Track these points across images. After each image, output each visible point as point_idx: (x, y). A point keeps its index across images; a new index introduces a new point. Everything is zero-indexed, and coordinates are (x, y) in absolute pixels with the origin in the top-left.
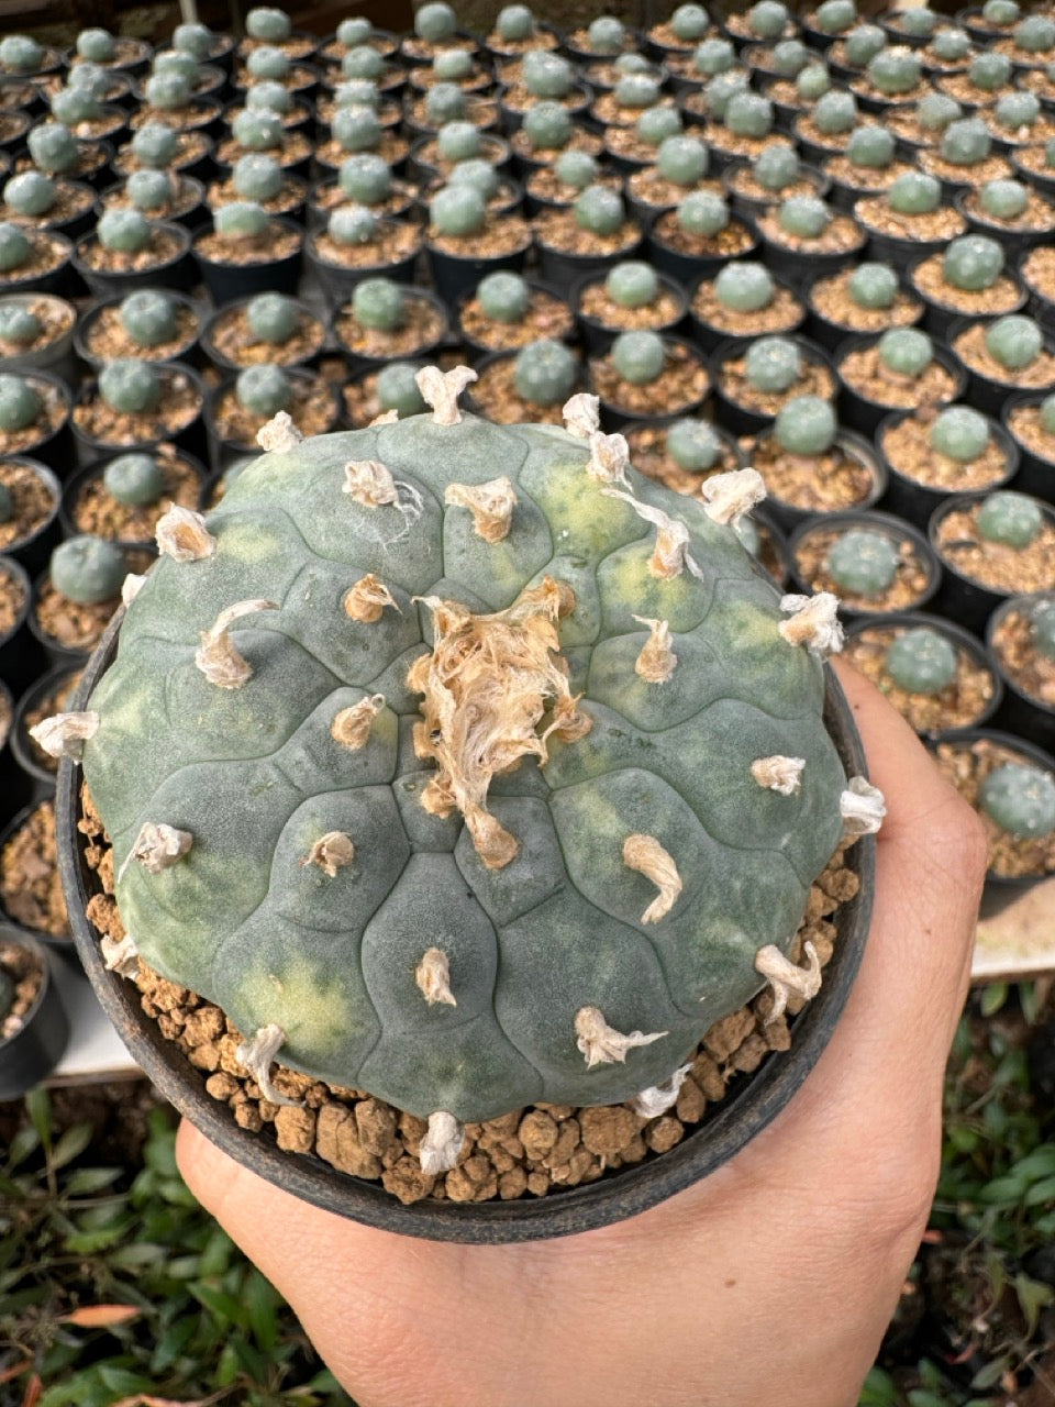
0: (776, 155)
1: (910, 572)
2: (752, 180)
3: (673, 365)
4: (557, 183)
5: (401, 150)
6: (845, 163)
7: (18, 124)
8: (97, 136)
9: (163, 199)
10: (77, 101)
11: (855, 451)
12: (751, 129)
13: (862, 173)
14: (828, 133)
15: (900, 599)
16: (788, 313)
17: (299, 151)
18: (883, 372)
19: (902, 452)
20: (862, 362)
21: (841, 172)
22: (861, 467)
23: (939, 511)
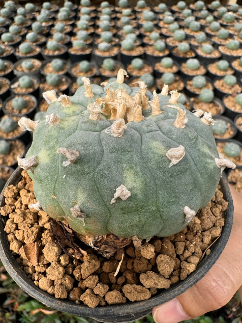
0: (201, 35)
1: (229, 130)
2: (195, 41)
3: (176, 81)
4: (150, 40)
5: (115, 31)
6: (217, 38)
7: (29, 23)
8: (46, 26)
9: (61, 40)
10: (43, 18)
11: (217, 102)
12: (195, 29)
13: (221, 40)
14: (213, 31)
15: (227, 136)
16: (203, 71)
17: (91, 30)
18: (225, 85)
19: (228, 103)
20: (219, 83)
21: (216, 40)
22: (218, 106)
23: (237, 117)
